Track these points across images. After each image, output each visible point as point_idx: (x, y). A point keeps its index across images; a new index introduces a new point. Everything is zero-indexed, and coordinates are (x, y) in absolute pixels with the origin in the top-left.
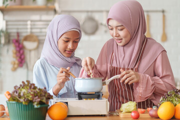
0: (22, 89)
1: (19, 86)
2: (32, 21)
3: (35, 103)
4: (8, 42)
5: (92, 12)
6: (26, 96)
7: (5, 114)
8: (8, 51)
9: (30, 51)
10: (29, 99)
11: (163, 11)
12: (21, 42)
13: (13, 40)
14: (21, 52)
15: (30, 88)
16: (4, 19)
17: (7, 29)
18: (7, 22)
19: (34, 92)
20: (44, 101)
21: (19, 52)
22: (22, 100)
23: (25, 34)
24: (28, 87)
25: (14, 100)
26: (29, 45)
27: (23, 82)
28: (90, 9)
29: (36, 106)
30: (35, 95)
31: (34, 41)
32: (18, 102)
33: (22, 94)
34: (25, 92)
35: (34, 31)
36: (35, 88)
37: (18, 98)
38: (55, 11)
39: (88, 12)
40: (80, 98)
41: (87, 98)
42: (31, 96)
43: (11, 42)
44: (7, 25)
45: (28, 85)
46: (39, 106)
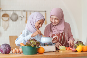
0: (31, 41)
1: (29, 40)
3: (37, 46)
5: (15, 11)
6: (33, 44)
10: (35, 45)
11: (45, 11)
15: (34, 40)
22: (32, 45)
24: (33, 40)
27: (30, 38)
28: (14, 10)
29: (37, 48)
30: (37, 43)
32: (30, 46)
33: (31, 43)
34: (32, 42)
36: (36, 40)
37: (30, 44)
39: (13, 11)
42: (35, 43)
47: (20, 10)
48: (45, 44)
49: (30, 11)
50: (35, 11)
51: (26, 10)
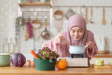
0: (43, 52)
1: (41, 50)
2: (37, 12)
3: (51, 60)
4: (23, 24)
5: (72, 7)
6: (45, 55)
7: (31, 65)
8: (23, 29)
9: (36, 29)
10: (47, 57)
12: (31, 24)
13: (26, 23)
14: (31, 30)
15: (48, 51)
16: (21, 11)
17: (23, 16)
18: (23, 12)
19: (50, 53)
20: (55, 58)
21: (30, 29)
22: (43, 57)
23: (33, 19)
24: (47, 51)
25: (39, 58)
26: (35, 26)
27: (44, 48)
29: (50, 61)
30: (50, 55)
31: (38, 23)
32: (41, 58)
33: (43, 54)
34: (45, 53)
35: (38, 17)
36: (50, 51)
37: (41, 56)
38: (51, 6)
39: (69, 7)
40: (73, 57)
41: (76, 57)
43: (25, 24)
44: (23, 14)
45: (46, 49)
46: (52, 61)
47: (78, 5)
48: (73, 56)
49: (91, 7)
50: (97, 7)
51: (86, 5)
